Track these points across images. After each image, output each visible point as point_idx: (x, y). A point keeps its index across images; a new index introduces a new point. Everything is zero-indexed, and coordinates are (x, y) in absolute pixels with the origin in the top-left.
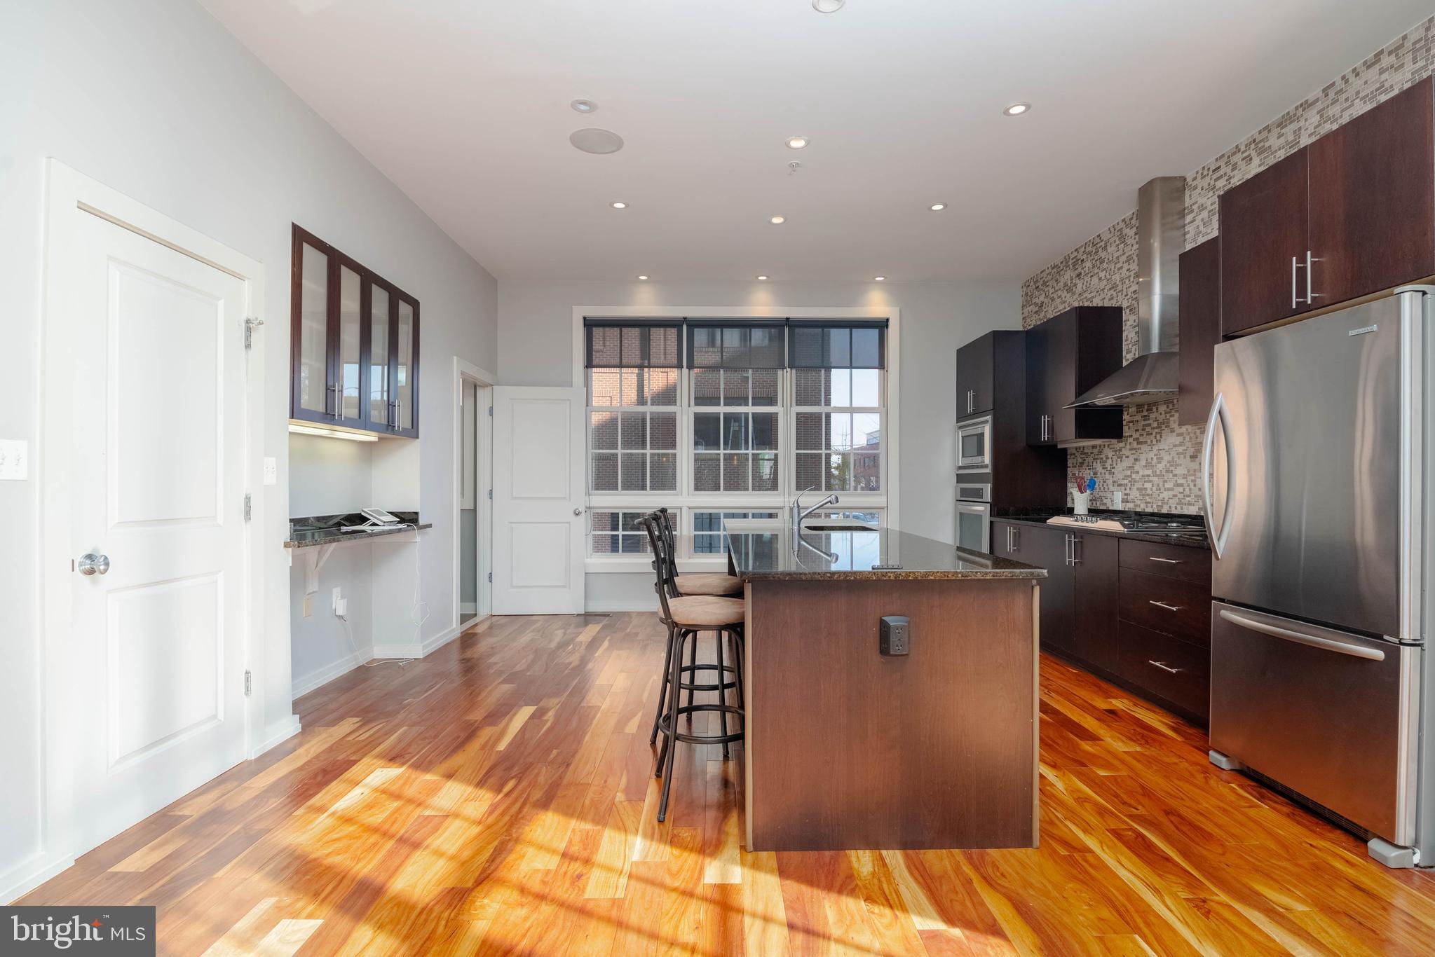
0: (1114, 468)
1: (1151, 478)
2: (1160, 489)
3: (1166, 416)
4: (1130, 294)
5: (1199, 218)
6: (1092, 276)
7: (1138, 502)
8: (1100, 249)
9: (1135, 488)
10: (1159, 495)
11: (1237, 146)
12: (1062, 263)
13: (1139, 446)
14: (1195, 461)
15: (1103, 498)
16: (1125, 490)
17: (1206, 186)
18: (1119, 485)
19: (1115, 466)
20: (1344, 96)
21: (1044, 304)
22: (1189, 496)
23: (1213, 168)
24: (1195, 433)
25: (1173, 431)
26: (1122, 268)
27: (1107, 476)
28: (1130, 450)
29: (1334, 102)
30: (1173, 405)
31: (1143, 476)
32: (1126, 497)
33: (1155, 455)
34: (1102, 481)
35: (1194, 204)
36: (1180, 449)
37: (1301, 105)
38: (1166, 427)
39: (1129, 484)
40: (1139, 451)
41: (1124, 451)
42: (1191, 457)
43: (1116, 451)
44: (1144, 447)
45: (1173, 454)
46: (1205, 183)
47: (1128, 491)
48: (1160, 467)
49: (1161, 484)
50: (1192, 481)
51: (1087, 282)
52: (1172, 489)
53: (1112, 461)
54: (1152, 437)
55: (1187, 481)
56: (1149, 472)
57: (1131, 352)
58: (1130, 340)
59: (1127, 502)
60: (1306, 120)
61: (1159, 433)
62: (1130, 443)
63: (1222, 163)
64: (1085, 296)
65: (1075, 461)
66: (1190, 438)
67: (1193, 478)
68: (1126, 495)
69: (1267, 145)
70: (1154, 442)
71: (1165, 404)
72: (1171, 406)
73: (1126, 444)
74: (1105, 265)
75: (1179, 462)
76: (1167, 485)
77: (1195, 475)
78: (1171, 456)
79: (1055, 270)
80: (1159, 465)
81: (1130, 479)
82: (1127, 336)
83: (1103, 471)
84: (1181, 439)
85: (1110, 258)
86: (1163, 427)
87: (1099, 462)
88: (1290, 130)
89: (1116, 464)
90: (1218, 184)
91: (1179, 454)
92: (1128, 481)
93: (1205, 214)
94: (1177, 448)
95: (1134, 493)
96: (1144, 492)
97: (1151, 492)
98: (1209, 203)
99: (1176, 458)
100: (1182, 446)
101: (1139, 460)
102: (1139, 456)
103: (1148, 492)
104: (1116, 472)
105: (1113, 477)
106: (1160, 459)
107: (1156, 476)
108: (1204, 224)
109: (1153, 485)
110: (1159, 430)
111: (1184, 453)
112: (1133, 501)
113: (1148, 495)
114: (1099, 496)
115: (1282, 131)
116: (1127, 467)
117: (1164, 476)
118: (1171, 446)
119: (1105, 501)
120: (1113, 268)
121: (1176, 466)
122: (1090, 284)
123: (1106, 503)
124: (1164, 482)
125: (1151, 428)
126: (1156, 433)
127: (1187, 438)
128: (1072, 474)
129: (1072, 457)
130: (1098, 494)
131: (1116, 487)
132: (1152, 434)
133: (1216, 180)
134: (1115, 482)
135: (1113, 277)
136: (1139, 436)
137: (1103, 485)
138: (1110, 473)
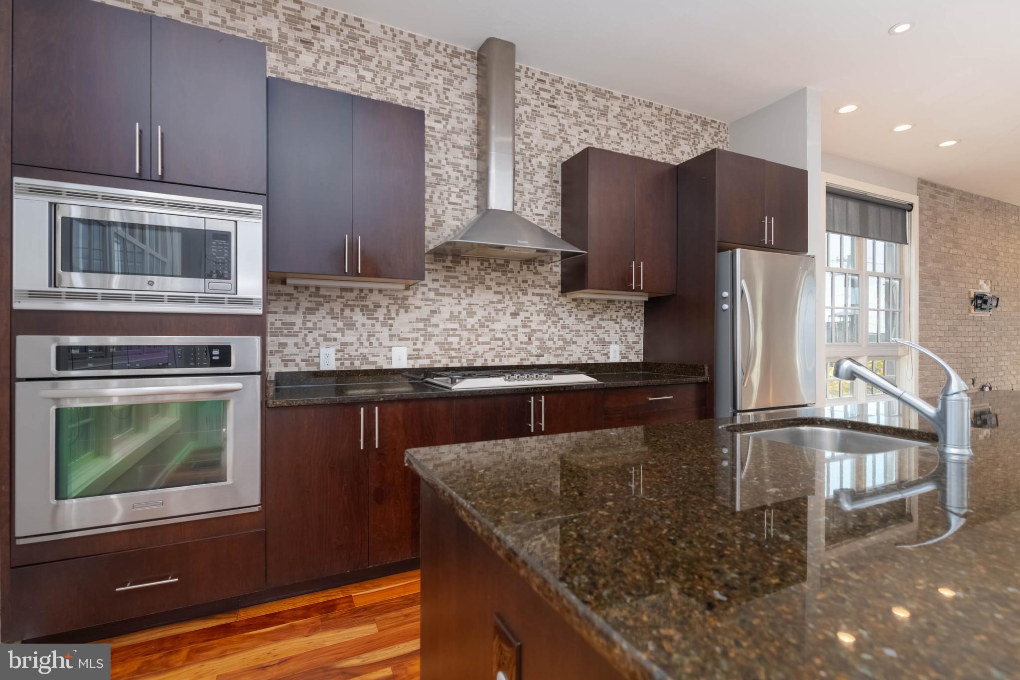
0: (393, 319)
1: (457, 332)
2: (471, 343)
3: (480, 273)
5: (522, 109)
6: (343, 63)
7: (438, 358)
8: (362, 40)
9: (432, 342)
10: (470, 349)
11: (560, 78)
13: (439, 298)
14: (516, 318)
15: (368, 356)
16: (415, 344)
17: (530, 86)
18: (400, 340)
19: (393, 315)
20: (634, 111)
22: (510, 349)
23: (537, 76)
24: (516, 294)
25: (489, 288)
27: (378, 327)
28: (422, 300)
29: (629, 109)
30: (490, 264)
31: (444, 330)
32: (416, 353)
33: (464, 309)
34: (365, 335)
36: (499, 306)
37: (609, 92)
38: (480, 283)
39: (422, 339)
40: (438, 303)
41: (411, 301)
42: (512, 314)
43: (398, 299)
44: (446, 300)
46: (531, 83)
47: (419, 346)
48: (471, 322)
49: (473, 338)
50: (513, 335)
51: (328, 64)
52: (489, 343)
53: (389, 311)
54: (461, 291)
55: (507, 336)
56: (456, 326)
59: (420, 358)
60: (612, 105)
61: (470, 288)
62: (423, 293)
65: (292, 305)
66: (511, 297)
68: (414, 350)
69: (585, 98)
70: (463, 295)
71: (478, 260)
72: (486, 264)
73: (415, 293)
74: (372, 65)
75: (496, 318)
76: (481, 339)
77: (517, 330)
78: (487, 312)
80: (468, 320)
81: (423, 332)
83: (370, 322)
84: (500, 297)
85: (385, 64)
86: (477, 283)
87: (357, 310)
88: (602, 102)
89: (397, 315)
90: (543, 94)
91: (497, 310)
92: (419, 335)
93: (528, 109)
94: (495, 305)
95: (431, 348)
96: (447, 347)
97: (459, 347)
98: (533, 102)
99: (493, 314)
100: (501, 303)
101: (440, 313)
102: (439, 308)
103: (453, 347)
104: (396, 324)
105: (390, 330)
106: (471, 314)
107: (466, 330)
108: (527, 117)
109: (461, 339)
110: (471, 285)
111: (504, 310)
112: (429, 357)
113: (453, 349)
114: (358, 354)
115: (596, 98)
116: (417, 319)
117: (477, 330)
118: (487, 302)
119: (372, 359)
120: (389, 79)
121: (494, 321)
122: (335, 71)
123: (375, 363)
124: (476, 336)
125: (459, 282)
126: (466, 287)
127: (507, 297)
128: (283, 324)
129: (283, 298)
130: (356, 351)
131: (396, 342)
132: (460, 287)
133: (541, 89)
134: (394, 335)
135: (389, 90)
136: (438, 287)
137: (368, 340)
138: (384, 324)
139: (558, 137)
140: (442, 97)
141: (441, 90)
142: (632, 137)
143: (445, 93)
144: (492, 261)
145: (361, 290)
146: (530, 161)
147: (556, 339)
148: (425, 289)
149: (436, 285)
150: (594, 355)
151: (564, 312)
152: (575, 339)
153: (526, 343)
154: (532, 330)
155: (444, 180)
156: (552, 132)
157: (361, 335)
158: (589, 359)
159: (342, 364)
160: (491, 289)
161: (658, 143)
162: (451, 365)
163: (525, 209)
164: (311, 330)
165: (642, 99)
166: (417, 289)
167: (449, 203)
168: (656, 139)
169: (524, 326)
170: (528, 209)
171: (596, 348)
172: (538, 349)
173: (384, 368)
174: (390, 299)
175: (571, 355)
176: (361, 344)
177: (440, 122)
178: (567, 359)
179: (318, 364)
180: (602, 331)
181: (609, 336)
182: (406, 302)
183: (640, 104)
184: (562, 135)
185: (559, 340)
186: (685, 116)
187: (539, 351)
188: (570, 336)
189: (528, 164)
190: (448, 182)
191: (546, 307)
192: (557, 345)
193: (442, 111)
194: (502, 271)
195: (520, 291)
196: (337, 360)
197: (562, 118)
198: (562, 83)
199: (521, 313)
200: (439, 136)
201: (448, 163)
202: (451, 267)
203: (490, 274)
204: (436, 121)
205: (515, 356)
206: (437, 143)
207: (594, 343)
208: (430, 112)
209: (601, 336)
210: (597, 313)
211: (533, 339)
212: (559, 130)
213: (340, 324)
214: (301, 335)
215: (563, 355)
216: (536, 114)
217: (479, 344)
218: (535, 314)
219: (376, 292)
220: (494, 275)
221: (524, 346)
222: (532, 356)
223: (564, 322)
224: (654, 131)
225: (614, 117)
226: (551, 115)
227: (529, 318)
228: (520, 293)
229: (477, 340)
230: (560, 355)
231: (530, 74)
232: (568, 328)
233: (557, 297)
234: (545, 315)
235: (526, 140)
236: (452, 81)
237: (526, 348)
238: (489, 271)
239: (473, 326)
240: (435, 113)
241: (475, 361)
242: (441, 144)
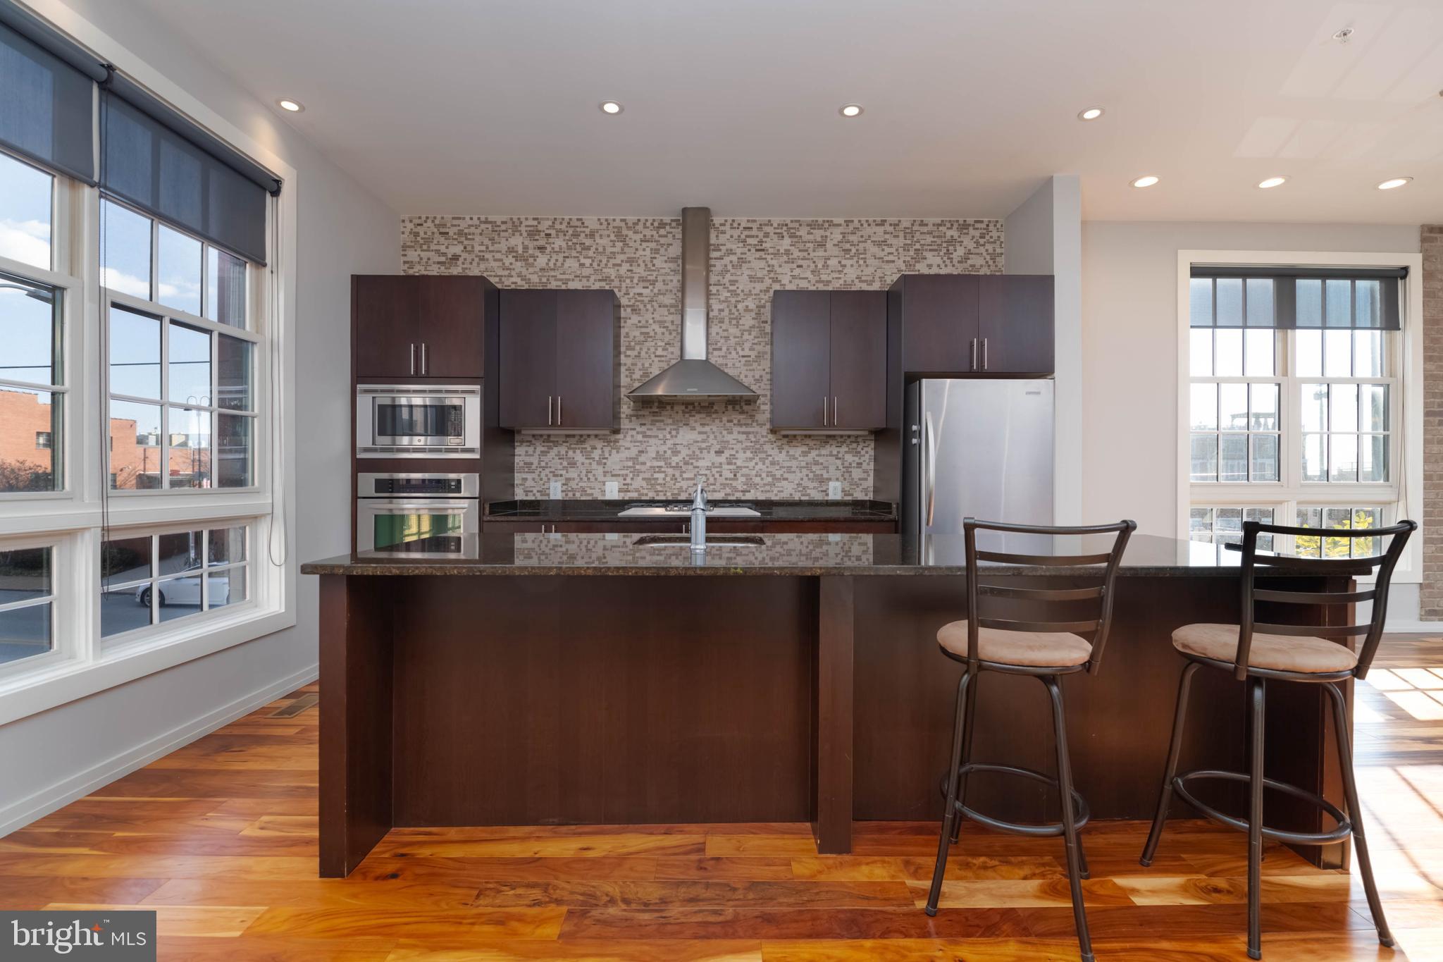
0: (607, 458)
1: (663, 469)
2: (676, 479)
3: (684, 415)
4: (632, 295)
5: (727, 260)
6: (568, 257)
7: (645, 491)
8: (583, 235)
9: (640, 478)
10: (675, 484)
11: (769, 221)
12: (504, 223)
13: (645, 439)
14: (721, 456)
15: (586, 488)
16: (625, 479)
17: (736, 236)
18: (612, 476)
19: (607, 455)
20: (860, 233)
21: (461, 259)
22: (715, 485)
23: (744, 225)
24: (721, 433)
25: (693, 429)
26: (620, 265)
27: (594, 465)
28: (631, 442)
29: (853, 233)
30: (694, 407)
31: (651, 467)
32: (626, 487)
33: (669, 449)
34: (584, 472)
35: (722, 245)
36: (704, 445)
37: (828, 221)
38: (684, 425)
39: (631, 475)
40: (645, 445)
41: (621, 443)
42: (716, 452)
43: (611, 442)
44: (652, 441)
45: (694, 448)
46: (736, 233)
47: (629, 481)
48: (675, 460)
50: (717, 472)
51: (557, 260)
53: (603, 452)
54: (666, 432)
55: (711, 472)
56: (662, 464)
57: (634, 349)
58: (632, 337)
59: (629, 491)
60: (831, 233)
61: (675, 429)
62: (632, 436)
63: (755, 226)
64: (552, 273)
65: (531, 450)
66: (715, 437)
67: (718, 469)
68: (624, 484)
69: (798, 234)
70: (668, 436)
71: (684, 407)
73: (625, 437)
74: (591, 253)
75: (700, 455)
76: (685, 476)
77: (721, 467)
78: (691, 450)
79: (489, 226)
80: (673, 458)
81: (632, 469)
82: (627, 334)
83: (588, 461)
84: (704, 436)
85: (601, 249)
86: (681, 425)
87: (578, 452)
88: (818, 234)
89: (610, 455)
90: (750, 241)
91: (701, 449)
92: (628, 471)
93: (734, 258)
94: (699, 444)
95: (639, 483)
96: (653, 482)
97: (664, 482)
98: (739, 251)
99: (698, 452)
100: (704, 442)
101: (647, 452)
102: (646, 449)
103: (659, 482)
104: (609, 463)
105: (604, 467)
106: (676, 453)
107: (671, 467)
108: (733, 266)
109: (666, 476)
110: (675, 427)
111: (708, 449)
112: (637, 490)
113: (659, 484)
114: (579, 487)
115: (812, 231)
116: (627, 458)
117: (681, 467)
118: (691, 442)
119: (589, 491)
120: (604, 261)
121: (698, 459)
122: (563, 264)
123: (592, 494)
124: (681, 472)
125: (664, 424)
126: (671, 429)
127: (712, 436)
128: (525, 464)
129: (525, 444)
130: (577, 484)
131: (609, 477)
132: (665, 429)
133: (747, 236)
134: (608, 472)
135: (604, 270)
136: (646, 430)
137: (586, 476)
138: (599, 463)
139: (767, 278)
140: (650, 265)
141: (648, 259)
142: (857, 262)
143: (652, 262)
144: (696, 404)
145: (581, 436)
146: (736, 307)
147: (764, 475)
148: (634, 433)
149: (643, 429)
150: (808, 491)
151: (773, 449)
152: (786, 475)
153: (731, 479)
154: (737, 467)
155: (651, 337)
156: (759, 275)
157: (581, 472)
158: (803, 495)
159: (567, 495)
160: (695, 430)
161: (893, 261)
162: (657, 498)
163: (730, 353)
164: (544, 468)
165: (871, 219)
166: (627, 433)
167: (656, 356)
168: (891, 258)
169: (729, 464)
170: (734, 353)
171: (811, 485)
172: (744, 485)
173: (599, 499)
174: (604, 442)
175: (782, 491)
176: (581, 479)
177: (647, 288)
178: (776, 495)
179: (548, 495)
180: (821, 466)
181: (828, 472)
182: (617, 444)
183: (869, 225)
184: (772, 275)
185: (767, 476)
186: (934, 225)
187: (745, 487)
188: (781, 472)
189: (734, 310)
190: (654, 338)
191: (752, 444)
192: (765, 482)
193: (649, 278)
194: (707, 413)
195: (725, 430)
196: (562, 491)
197: (772, 259)
198: (772, 225)
199: (725, 451)
200: (646, 300)
201: (654, 322)
202: (657, 412)
203: (694, 416)
204: (644, 288)
205: (719, 491)
206: (645, 306)
207: (809, 479)
208: (639, 281)
209: (818, 472)
210: (813, 449)
211: (738, 475)
212: (768, 271)
213: (565, 464)
214: (537, 472)
215: (773, 491)
216: (742, 261)
217: (683, 479)
218: (742, 451)
219: (592, 437)
220: (698, 416)
221: (728, 482)
222: (737, 491)
223: (773, 458)
224: (888, 250)
225: (834, 245)
226: (759, 259)
227: (734, 455)
228: (725, 433)
229: (681, 476)
230: (769, 491)
231: (735, 225)
232: (778, 464)
233: (765, 434)
234: (752, 452)
235: (732, 288)
236: (659, 250)
237: (731, 484)
238: (693, 413)
239: (677, 463)
240: (643, 281)
241: (679, 495)
242: (649, 306)
